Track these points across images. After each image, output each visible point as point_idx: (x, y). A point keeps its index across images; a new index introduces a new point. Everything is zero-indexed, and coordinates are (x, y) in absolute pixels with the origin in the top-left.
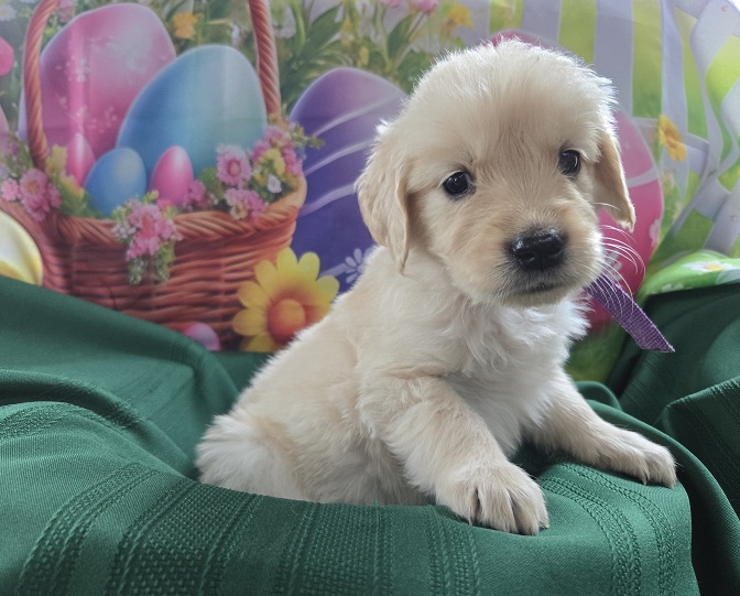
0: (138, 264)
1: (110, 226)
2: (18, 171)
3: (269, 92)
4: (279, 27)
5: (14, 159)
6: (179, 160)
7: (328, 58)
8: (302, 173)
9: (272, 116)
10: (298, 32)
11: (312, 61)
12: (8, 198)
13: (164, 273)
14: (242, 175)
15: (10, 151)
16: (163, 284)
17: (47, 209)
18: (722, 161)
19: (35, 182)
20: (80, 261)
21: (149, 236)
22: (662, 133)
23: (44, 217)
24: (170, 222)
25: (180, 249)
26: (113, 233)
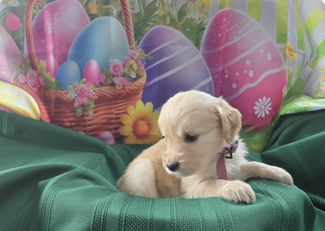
0: (80, 109)
1: (67, 93)
2: (25, 71)
3: (130, 37)
4: (133, 9)
5: (23, 65)
6: (94, 65)
7: (153, 22)
8: (144, 70)
9: (131, 46)
10: (141, 11)
11: (147, 23)
12: (22, 82)
13: (91, 113)
14: (120, 71)
15: (21, 62)
16: (90, 116)
17: (38, 86)
18: (310, 58)
19: (33, 75)
20: (55, 108)
21: (83, 97)
22: (287, 50)
23: (37, 89)
24: (92, 91)
25: (97, 102)
26: (68, 96)
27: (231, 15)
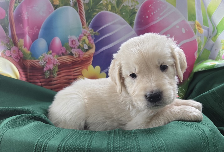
0: (47, 72)
1: (38, 62)
2: (10, 47)
3: (83, 19)
5: (8, 44)
6: (57, 41)
7: (99, 8)
8: (93, 43)
9: (84, 26)
10: (90, 1)
11: (95, 10)
12: (8, 56)
13: (55, 75)
14: (76, 44)
15: (7, 41)
16: (55, 78)
17: (19, 58)
18: (213, 33)
19: (15, 50)
20: (30, 72)
21: (50, 64)
22: (196, 25)
23: (18, 60)
24: (56, 60)
25: (60, 67)
26: (39, 64)
27: (154, 3)
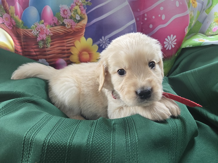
0: (41, 42)
1: (31, 31)
2: (1, 14)
6: (49, 10)
8: (86, 13)
12: (1, 23)
14: (68, 14)
16: (49, 48)
17: (12, 26)
19: (7, 17)
20: (24, 42)
21: (43, 34)
23: (12, 28)
24: (48, 29)
25: (52, 38)
26: (32, 33)
